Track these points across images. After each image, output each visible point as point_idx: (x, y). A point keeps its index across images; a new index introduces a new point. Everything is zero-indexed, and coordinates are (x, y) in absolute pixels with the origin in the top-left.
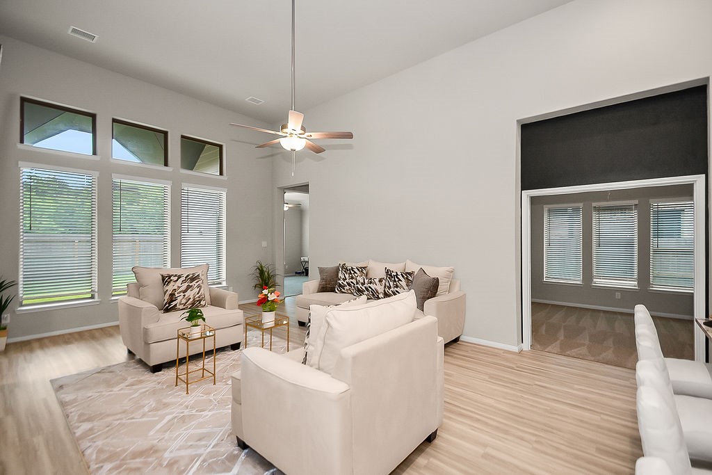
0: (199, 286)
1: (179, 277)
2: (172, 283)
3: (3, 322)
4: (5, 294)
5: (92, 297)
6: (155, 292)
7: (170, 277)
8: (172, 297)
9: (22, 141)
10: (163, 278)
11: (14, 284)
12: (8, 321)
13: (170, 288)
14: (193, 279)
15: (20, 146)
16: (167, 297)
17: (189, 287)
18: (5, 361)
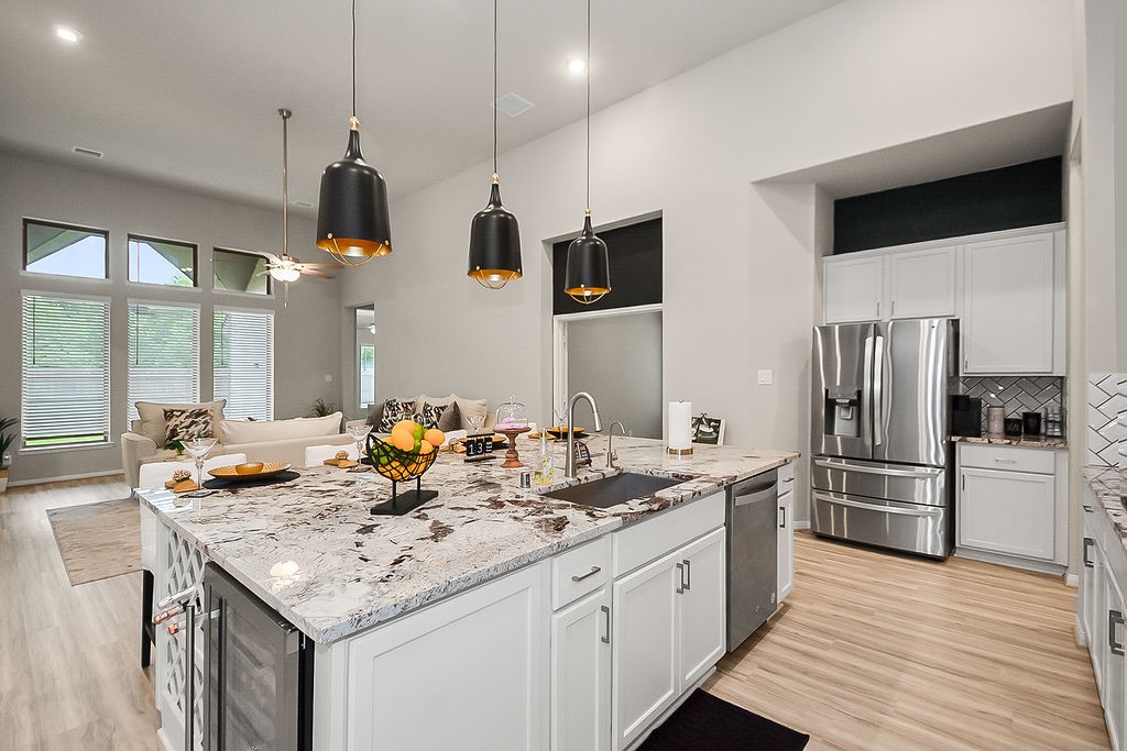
0: (206, 423)
1: (183, 412)
2: (174, 418)
3: (5, 463)
4: (6, 433)
5: (105, 440)
6: (157, 429)
7: (173, 411)
8: (174, 432)
9: (25, 269)
10: (166, 412)
11: (16, 421)
12: (10, 462)
13: (172, 423)
14: (198, 415)
15: (22, 273)
16: (168, 433)
17: (193, 423)
18: (4, 499)
